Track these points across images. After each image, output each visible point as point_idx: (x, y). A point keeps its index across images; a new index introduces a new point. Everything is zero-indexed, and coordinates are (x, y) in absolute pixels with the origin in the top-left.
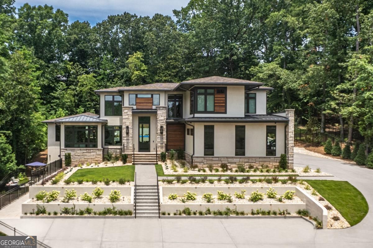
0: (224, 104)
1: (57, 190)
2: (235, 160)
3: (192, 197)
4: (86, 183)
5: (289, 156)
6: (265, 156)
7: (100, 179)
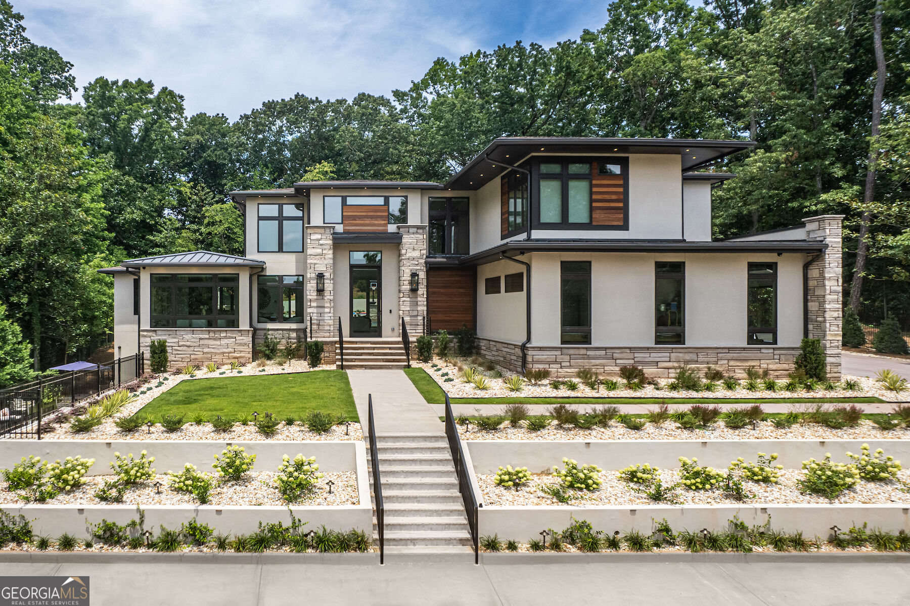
0: (621, 205)
1: (84, 457)
2: (655, 356)
3: (590, 482)
4: (195, 428)
5: (828, 345)
6: (745, 345)
7: (242, 415)
